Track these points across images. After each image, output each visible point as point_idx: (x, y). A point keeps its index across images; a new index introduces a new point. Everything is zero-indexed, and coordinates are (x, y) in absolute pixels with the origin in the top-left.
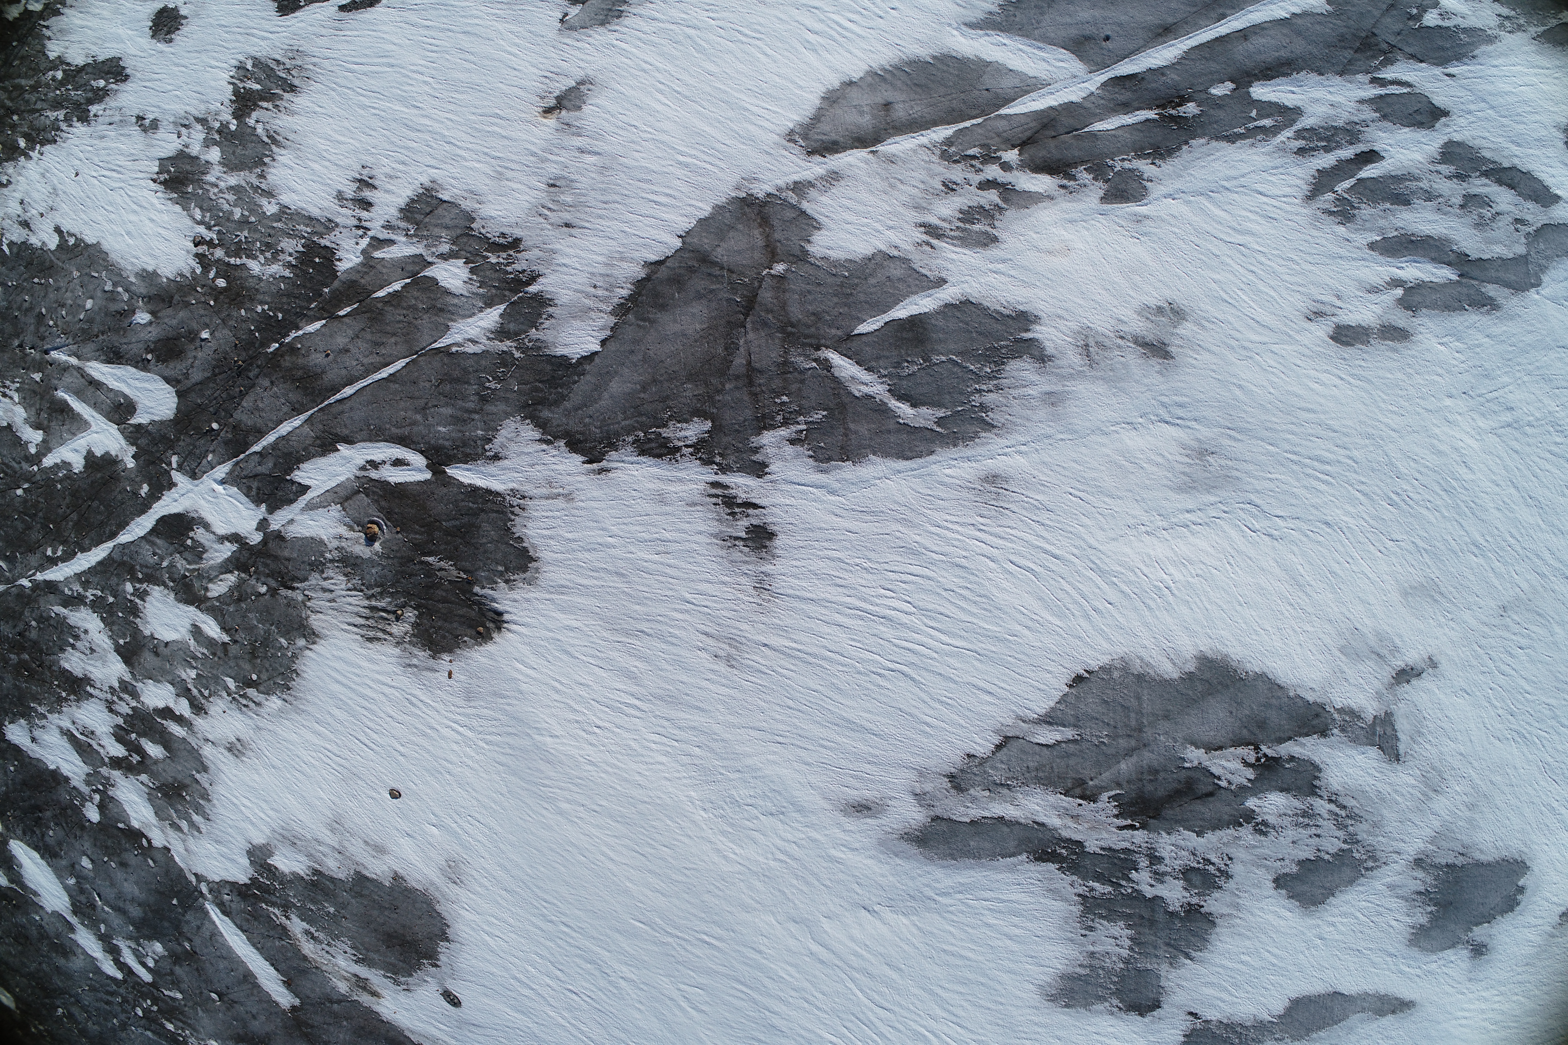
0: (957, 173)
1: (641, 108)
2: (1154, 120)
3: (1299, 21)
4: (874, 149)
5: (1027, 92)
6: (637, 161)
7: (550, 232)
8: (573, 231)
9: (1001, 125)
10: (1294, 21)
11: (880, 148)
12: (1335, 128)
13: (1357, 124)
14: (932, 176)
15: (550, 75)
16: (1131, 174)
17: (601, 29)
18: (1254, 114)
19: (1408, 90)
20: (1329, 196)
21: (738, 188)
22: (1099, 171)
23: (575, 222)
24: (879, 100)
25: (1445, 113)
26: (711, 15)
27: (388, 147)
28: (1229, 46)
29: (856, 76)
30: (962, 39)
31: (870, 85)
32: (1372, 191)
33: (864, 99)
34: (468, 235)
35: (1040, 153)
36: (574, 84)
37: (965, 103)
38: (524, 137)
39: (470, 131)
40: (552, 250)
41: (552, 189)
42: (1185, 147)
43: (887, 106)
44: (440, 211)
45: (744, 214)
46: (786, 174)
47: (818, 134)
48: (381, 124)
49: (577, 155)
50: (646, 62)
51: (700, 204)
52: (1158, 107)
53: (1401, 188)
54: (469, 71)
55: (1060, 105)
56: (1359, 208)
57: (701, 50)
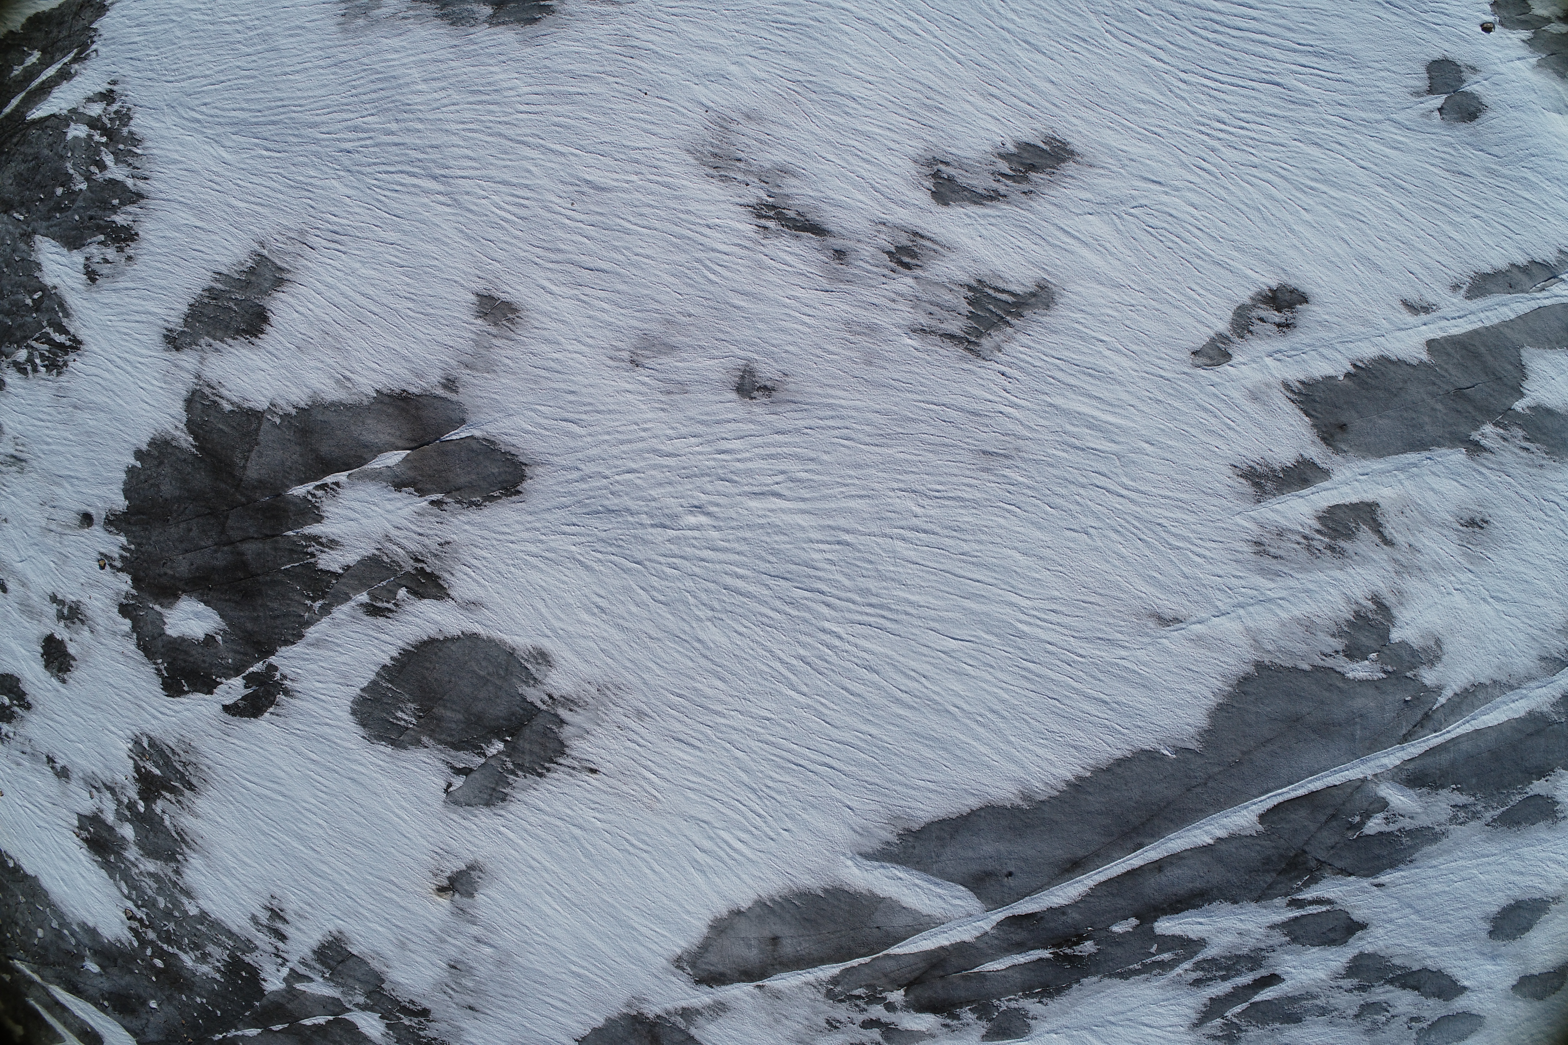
0: (841, 1012)
1: (532, 909)
2: (1048, 960)
3: (1223, 847)
4: (760, 983)
5: (919, 931)
6: (531, 962)
7: (454, 1011)
8: (476, 1014)
9: (890, 965)
10: (1219, 846)
11: (766, 982)
12: (1238, 957)
13: (1262, 950)
14: (817, 1013)
15: (440, 851)
16: (1016, 1013)
17: (485, 810)
18: (1153, 950)
19: (1328, 907)
20: (1218, 1021)
21: (629, 1005)
22: (983, 1011)
23: (477, 1006)
24: (767, 933)
25: (1363, 926)
26: (597, 815)
27: (292, 883)
28: (1141, 880)
29: (744, 905)
30: (856, 871)
31: (759, 916)
32: (1263, 1013)
33: (750, 931)
34: (379, 992)
35: (925, 993)
36: (464, 868)
37: (853, 940)
38: (422, 912)
39: (369, 891)
40: (459, 1027)
41: (453, 971)
42: (1075, 986)
43: (775, 940)
44: (350, 963)
45: (635, 1030)
46: (674, 1000)
47: (706, 963)
48: (282, 857)
49: (474, 943)
50: (534, 859)
51: (594, 1015)
52: (1053, 946)
53: (1296, 1008)
54: (360, 825)
55: (952, 945)
56: (1246, 1031)
57: (587, 855)
